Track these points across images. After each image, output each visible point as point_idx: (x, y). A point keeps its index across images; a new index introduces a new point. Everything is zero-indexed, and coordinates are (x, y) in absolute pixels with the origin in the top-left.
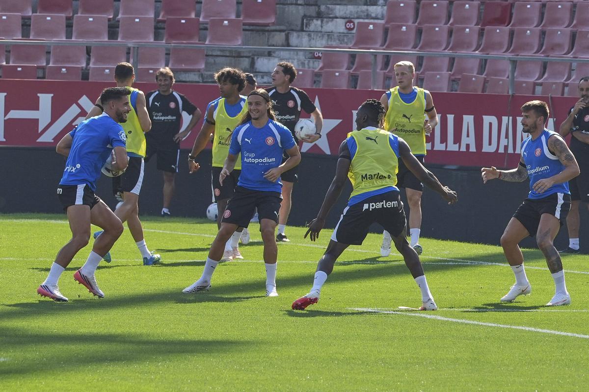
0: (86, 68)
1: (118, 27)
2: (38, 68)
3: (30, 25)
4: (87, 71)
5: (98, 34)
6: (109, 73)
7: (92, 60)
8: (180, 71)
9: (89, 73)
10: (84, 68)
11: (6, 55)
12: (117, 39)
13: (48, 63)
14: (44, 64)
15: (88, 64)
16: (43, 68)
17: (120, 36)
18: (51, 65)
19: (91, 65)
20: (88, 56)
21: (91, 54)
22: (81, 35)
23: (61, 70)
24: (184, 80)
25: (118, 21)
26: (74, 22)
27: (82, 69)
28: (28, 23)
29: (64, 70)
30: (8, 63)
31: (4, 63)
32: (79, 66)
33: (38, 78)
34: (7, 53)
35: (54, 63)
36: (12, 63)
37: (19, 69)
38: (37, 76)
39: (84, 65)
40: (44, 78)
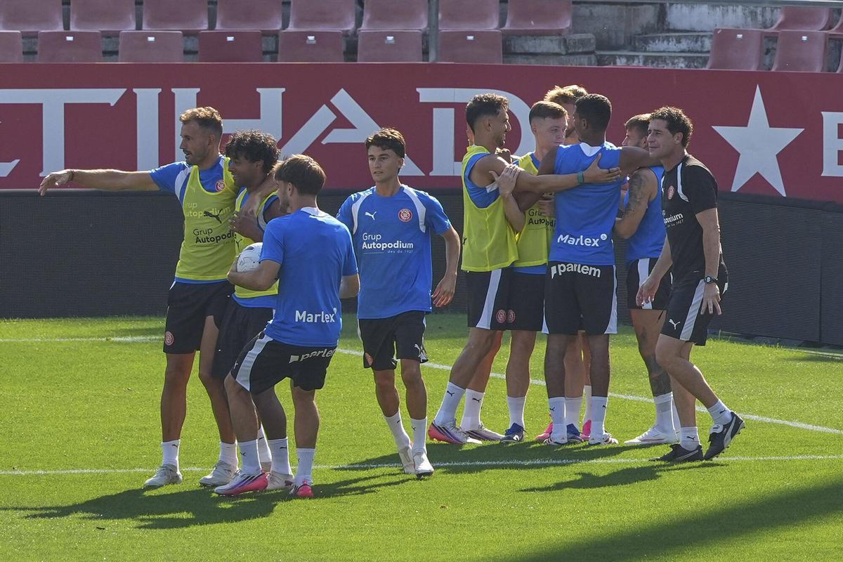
0: (355, 34)
2: (265, 34)
4: (355, 38)
6: (393, 42)
7: (367, 17)
8: (525, 35)
9: (357, 42)
10: (350, 34)
11: (210, 10)
13: (285, 25)
14: (279, 27)
15: (359, 24)
16: (275, 34)
18: (291, 28)
19: (364, 27)
20: (359, 8)
21: (365, 6)
23: (307, 39)
24: (532, 50)
27: (346, 34)
29: (311, 38)
30: (212, 26)
31: (205, 27)
32: (338, 30)
33: (265, 53)
34: (211, 6)
35: (296, 25)
36: (218, 27)
37: (230, 39)
38: (264, 50)
39: (350, 27)
40: (276, 52)
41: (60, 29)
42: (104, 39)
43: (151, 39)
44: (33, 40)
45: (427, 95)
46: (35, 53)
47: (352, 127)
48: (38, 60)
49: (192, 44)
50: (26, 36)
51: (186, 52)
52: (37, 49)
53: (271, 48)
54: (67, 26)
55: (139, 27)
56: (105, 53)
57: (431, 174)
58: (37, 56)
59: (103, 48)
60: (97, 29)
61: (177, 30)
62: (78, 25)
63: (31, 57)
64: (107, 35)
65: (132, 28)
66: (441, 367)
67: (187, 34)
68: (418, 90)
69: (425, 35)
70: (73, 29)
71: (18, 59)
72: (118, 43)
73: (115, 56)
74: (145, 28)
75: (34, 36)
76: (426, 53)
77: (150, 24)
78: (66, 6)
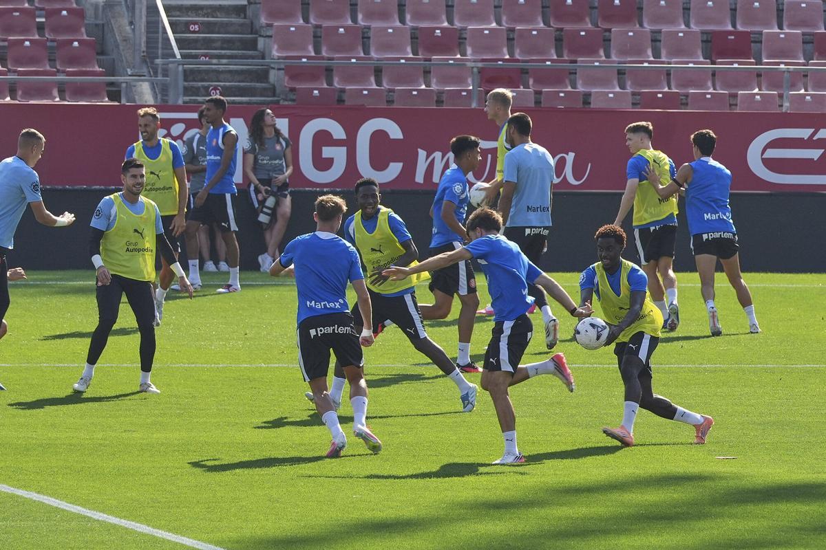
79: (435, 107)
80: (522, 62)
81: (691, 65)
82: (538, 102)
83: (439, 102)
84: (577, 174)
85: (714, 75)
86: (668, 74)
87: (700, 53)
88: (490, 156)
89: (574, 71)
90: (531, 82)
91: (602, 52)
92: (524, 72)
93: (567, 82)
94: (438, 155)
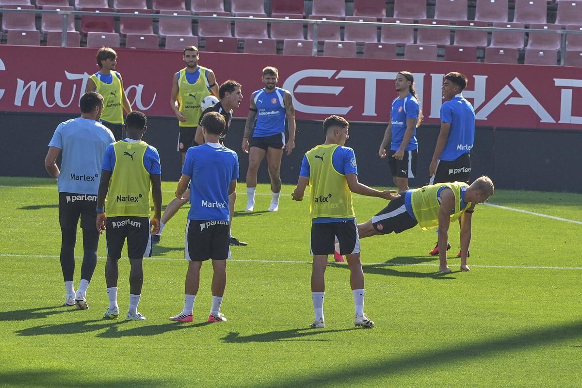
0: (524, 50)
1: (556, 10)
2: (479, 48)
3: (475, 7)
4: (524, 52)
5: (537, 17)
6: (543, 55)
7: (530, 42)
9: (525, 54)
10: (521, 50)
11: (451, 35)
12: (554, 22)
13: (489, 44)
14: (485, 45)
15: (526, 45)
16: (484, 49)
17: (558, 18)
18: (492, 46)
19: (528, 47)
20: (527, 37)
21: (530, 36)
22: (522, 17)
23: (499, 51)
25: (557, 4)
26: (516, 5)
27: (519, 50)
28: (474, 5)
29: (502, 51)
30: (452, 43)
31: (448, 43)
32: (515, 48)
33: (478, 58)
34: (452, 33)
35: (494, 44)
36: (455, 44)
37: (461, 50)
38: (478, 56)
39: (522, 46)
40: (484, 57)
41: (376, 41)
42: (398, 48)
43: (421, 48)
44: (362, 47)
45: (558, 82)
46: (363, 53)
47: (521, 97)
48: (364, 57)
49: (442, 52)
50: (358, 44)
51: (439, 56)
52: (364, 51)
53: (482, 55)
54: (379, 40)
55: (415, 42)
56: (398, 55)
57: (559, 122)
58: (363, 55)
59: (397, 52)
60: (394, 42)
61: (434, 44)
62: (384, 40)
63: (360, 55)
64: (399, 46)
65: (412, 42)
66: (561, 219)
67: (439, 47)
68: (554, 79)
69: (559, 52)
70: (382, 42)
71: (354, 56)
72: (404, 50)
73: (402, 57)
74: (418, 43)
75: (362, 44)
76: (559, 61)
77: (421, 41)
78: (379, 30)
79: (39, 46)
80: (117, 12)
81: (251, 17)
82: (123, 44)
83: (43, 42)
84: (145, 102)
85: (269, 25)
86: (233, 24)
87: (262, 7)
88: (75, 86)
89: (157, 20)
90: (122, 27)
91: (183, 6)
92: (117, 19)
93: (151, 28)
94: (33, 84)
